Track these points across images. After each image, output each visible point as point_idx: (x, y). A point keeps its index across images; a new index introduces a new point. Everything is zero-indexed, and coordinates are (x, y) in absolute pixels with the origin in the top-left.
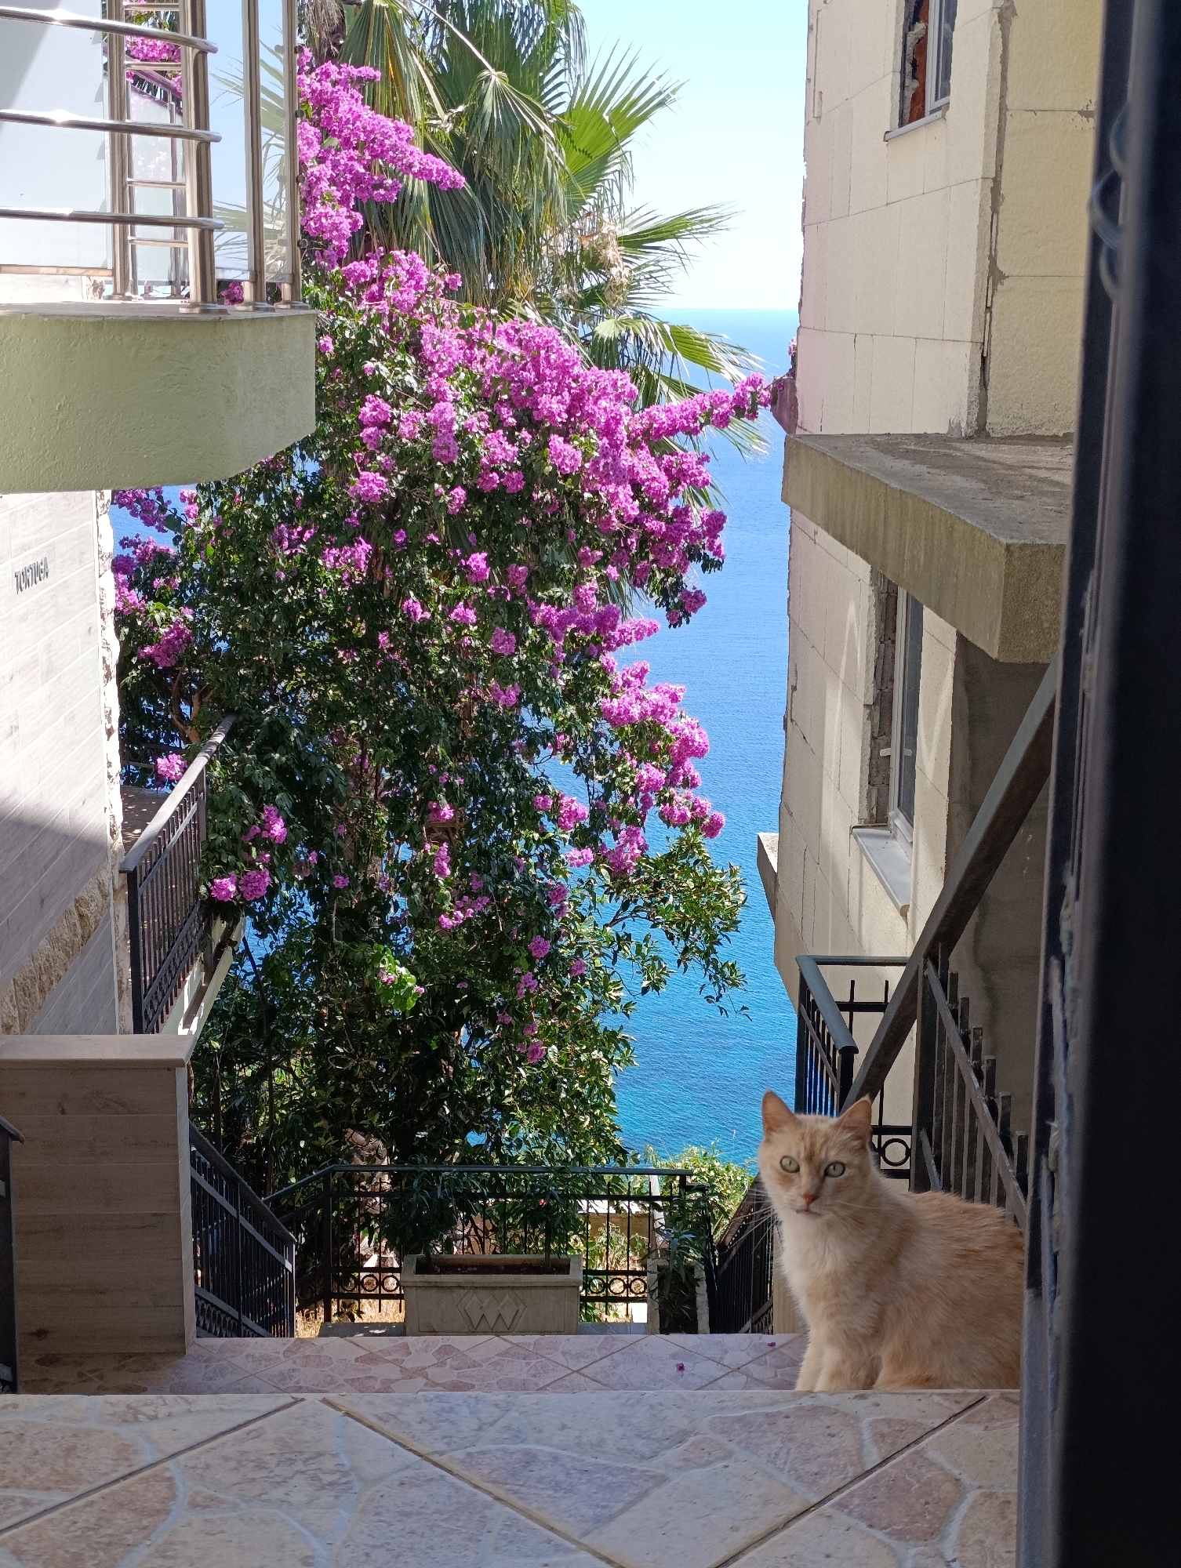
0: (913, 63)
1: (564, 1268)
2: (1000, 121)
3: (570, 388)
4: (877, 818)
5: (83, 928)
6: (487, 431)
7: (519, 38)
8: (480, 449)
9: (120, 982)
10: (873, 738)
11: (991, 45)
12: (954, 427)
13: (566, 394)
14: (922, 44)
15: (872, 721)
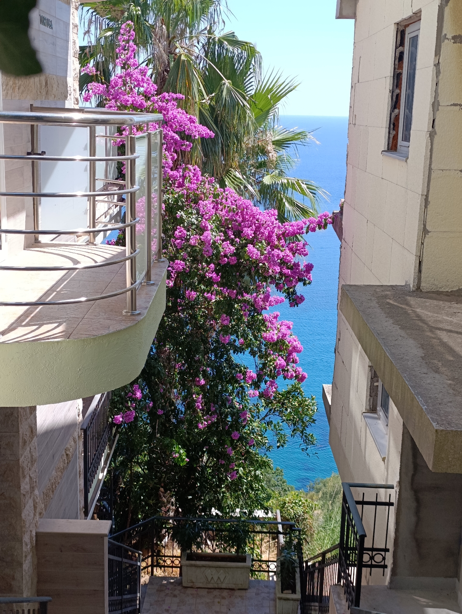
0: (394, 124)
1: (243, 560)
2: (429, 174)
3: (255, 224)
4: (373, 409)
5: (67, 459)
6: (223, 241)
7: (236, 65)
8: (221, 249)
9: (80, 471)
10: (372, 378)
11: (426, 145)
12: (407, 285)
13: (253, 226)
14: (397, 117)
15: (371, 372)
